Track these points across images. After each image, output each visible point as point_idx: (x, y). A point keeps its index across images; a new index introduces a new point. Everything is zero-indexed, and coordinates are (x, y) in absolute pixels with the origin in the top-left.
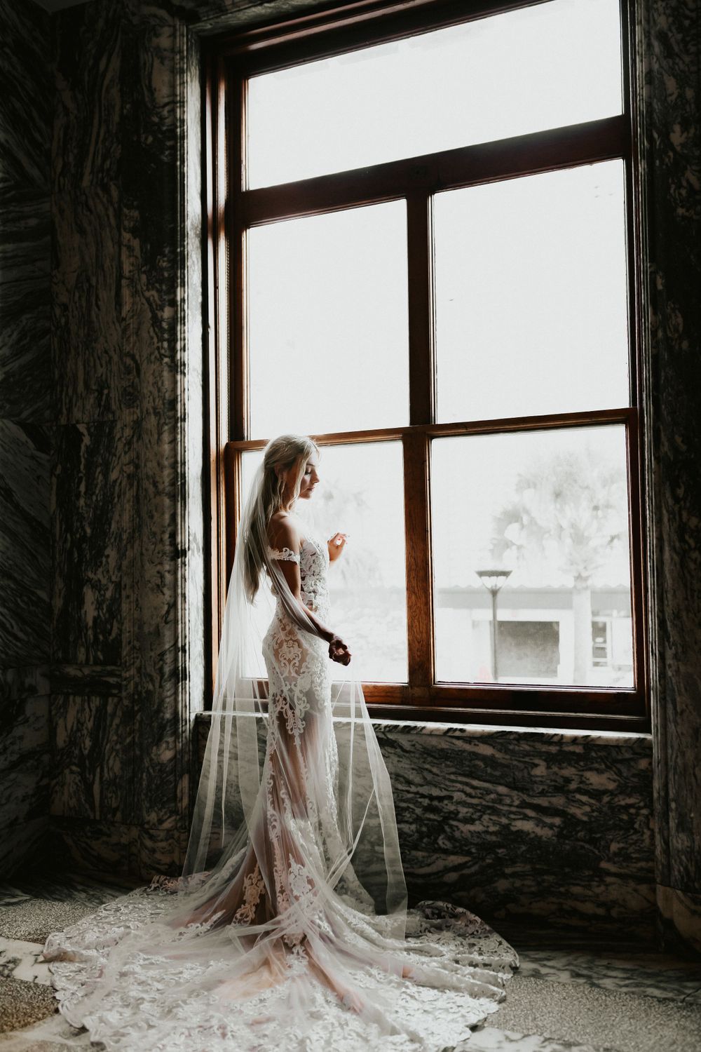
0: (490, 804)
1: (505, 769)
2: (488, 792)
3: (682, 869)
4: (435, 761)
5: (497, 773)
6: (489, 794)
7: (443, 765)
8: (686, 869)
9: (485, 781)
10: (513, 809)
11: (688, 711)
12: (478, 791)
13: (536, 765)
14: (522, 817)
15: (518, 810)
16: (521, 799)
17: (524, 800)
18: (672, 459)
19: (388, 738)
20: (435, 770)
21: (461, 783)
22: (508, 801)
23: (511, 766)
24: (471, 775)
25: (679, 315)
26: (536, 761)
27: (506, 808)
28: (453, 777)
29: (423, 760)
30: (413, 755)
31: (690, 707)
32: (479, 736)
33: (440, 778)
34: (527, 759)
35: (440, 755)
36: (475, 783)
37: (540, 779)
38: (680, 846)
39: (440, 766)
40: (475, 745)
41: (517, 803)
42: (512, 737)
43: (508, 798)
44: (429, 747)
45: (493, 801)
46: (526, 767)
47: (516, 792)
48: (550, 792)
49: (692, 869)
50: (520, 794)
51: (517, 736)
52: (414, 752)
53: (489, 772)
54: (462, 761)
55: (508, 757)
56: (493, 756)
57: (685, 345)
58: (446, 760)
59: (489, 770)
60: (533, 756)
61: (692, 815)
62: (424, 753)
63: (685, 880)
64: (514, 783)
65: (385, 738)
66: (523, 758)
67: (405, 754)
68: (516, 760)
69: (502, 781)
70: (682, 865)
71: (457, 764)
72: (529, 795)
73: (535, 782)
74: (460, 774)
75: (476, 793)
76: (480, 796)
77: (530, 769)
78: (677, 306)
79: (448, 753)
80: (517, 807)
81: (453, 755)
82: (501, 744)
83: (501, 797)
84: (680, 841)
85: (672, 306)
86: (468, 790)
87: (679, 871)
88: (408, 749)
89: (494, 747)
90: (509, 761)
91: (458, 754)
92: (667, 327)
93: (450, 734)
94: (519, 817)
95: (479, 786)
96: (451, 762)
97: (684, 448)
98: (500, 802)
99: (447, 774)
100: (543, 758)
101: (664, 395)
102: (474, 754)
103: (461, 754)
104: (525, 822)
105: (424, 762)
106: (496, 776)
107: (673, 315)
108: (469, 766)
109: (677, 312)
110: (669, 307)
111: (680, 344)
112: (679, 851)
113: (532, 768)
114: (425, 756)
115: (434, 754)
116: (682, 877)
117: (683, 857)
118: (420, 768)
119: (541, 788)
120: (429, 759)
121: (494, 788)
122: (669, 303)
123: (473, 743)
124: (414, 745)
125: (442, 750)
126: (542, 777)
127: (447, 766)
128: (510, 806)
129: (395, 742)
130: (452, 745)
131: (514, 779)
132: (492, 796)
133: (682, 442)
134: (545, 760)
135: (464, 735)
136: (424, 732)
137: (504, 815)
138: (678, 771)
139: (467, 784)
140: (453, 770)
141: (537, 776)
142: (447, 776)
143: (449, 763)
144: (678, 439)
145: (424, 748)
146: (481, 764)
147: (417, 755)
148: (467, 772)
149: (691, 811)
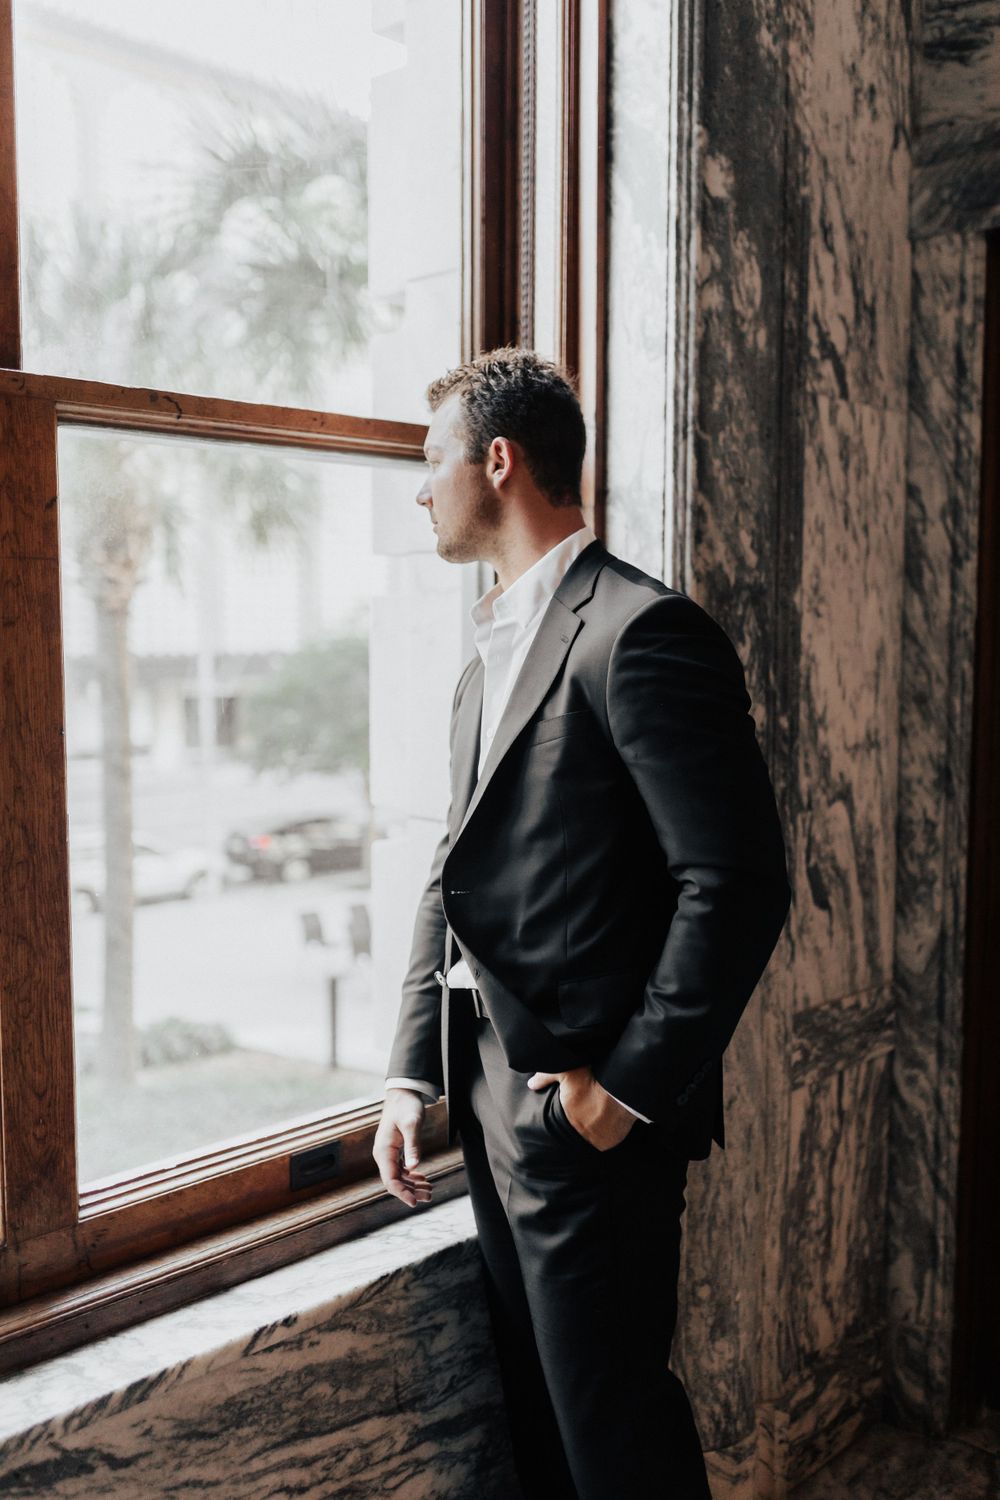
0: (345, 1483)
1: (380, 1372)
2: (339, 1454)
3: (717, 1409)
4: (210, 1445)
5: (362, 1392)
6: (340, 1460)
7: (232, 1443)
8: (726, 1406)
9: (332, 1430)
10: (394, 1463)
11: (739, 1097)
12: (320, 1464)
13: (438, 1328)
14: (410, 1471)
15: (405, 1458)
16: (410, 1428)
17: (416, 1426)
18: (732, 580)
19: (64, 1451)
20: (210, 1472)
21: (279, 1467)
22: (382, 1450)
23: (391, 1356)
24: (302, 1434)
25: (756, 269)
26: (439, 1319)
27: (379, 1470)
28: (257, 1465)
29: (175, 1462)
30: (143, 1463)
31: (743, 1089)
32: (327, 1317)
33: (225, 1487)
34: (424, 1323)
35: (222, 1421)
36: (312, 1447)
37: (447, 1356)
38: (715, 1367)
39: (221, 1454)
40: (312, 1344)
41: (401, 1441)
42: (401, 1282)
43: (383, 1442)
44: (195, 1415)
45: (354, 1470)
46: (420, 1344)
47: (400, 1417)
48: (465, 1378)
49: (734, 1399)
50: (409, 1416)
51: (408, 1276)
52: (147, 1454)
53: (342, 1400)
54: (279, 1406)
55: (384, 1338)
56: (353, 1353)
57: (762, 337)
58: (238, 1428)
59: (344, 1395)
60: (434, 1308)
61: (738, 1297)
62: (178, 1438)
63: (723, 1426)
64: (398, 1394)
65: (57, 1455)
66: (414, 1323)
67: (122, 1473)
68: (401, 1336)
69: (372, 1407)
70: (716, 1399)
71: (268, 1423)
72: (425, 1410)
73: (439, 1370)
74: (276, 1446)
75: (313, 1475)
76: (321, 1475)
77: (427, 1344)
78: (754, 248)
79: (244, 1403)
80: (403, 1451)
81: (257, 1403)
82: (372, 1313)
83: (368, 1450)
84: (716, 1357)
85: (747, 244)
86: (293, 1477)
87: (712, 1415)
88: (129, 1454)
89: (354, 1329)
90: (388, 1347)
91: (270, 1393)
92: (734, 287)
93: (260, 1345)
94: (403, 1476)
95: (319, 1451)
96: (251, 1425)
97: (752, 559)
98: (367, 1462)
99: (241, 1464)
100: (454, 1301)
101: (722, 436)
102: (310, 1370)
103: (279, 1388)
104: (418, 1478)
105: (179, 1467)
106: (357, 1402)
107: (747, 266)
108: (296, 1411)
109: (753, 259)
110: (739, 244)
111: (755, 333)
112: (712, 1378)
113: (432, 1337)
114: (183, 1444)
115: (206, 1427)
116: (718, 1424)
117: (722, 1386)
118: (167, 1490)
119: (447, 1376)
120: (194, 1447)
121: (353, 1435)
122: (741, 234)
123: (306, 1343)
124: (147, 1432)
125: (229, 1403)
126: (451, 1349)
127: (243, 1441)
128: (388, 1458)
129: (91, 1450)
130: (255, 1375)
131: (397, 1387)
132: (350, 1459)
133: (752, 546)
134: (457, 1307)
135: (295, 1330)
136: (187, 1376)
137: (376, 1490)
138: (719, 1220)
139: (291, 1464)
140: (258, 1443)
141: (441, 1353)
142: (244, 1470)
143: (246, 1431)
144: (746, 540)
145: (181, 1424)
146: (323, 1389)
147: (158, 1457)
148: (293, 1431)
149: (736, 1290)
